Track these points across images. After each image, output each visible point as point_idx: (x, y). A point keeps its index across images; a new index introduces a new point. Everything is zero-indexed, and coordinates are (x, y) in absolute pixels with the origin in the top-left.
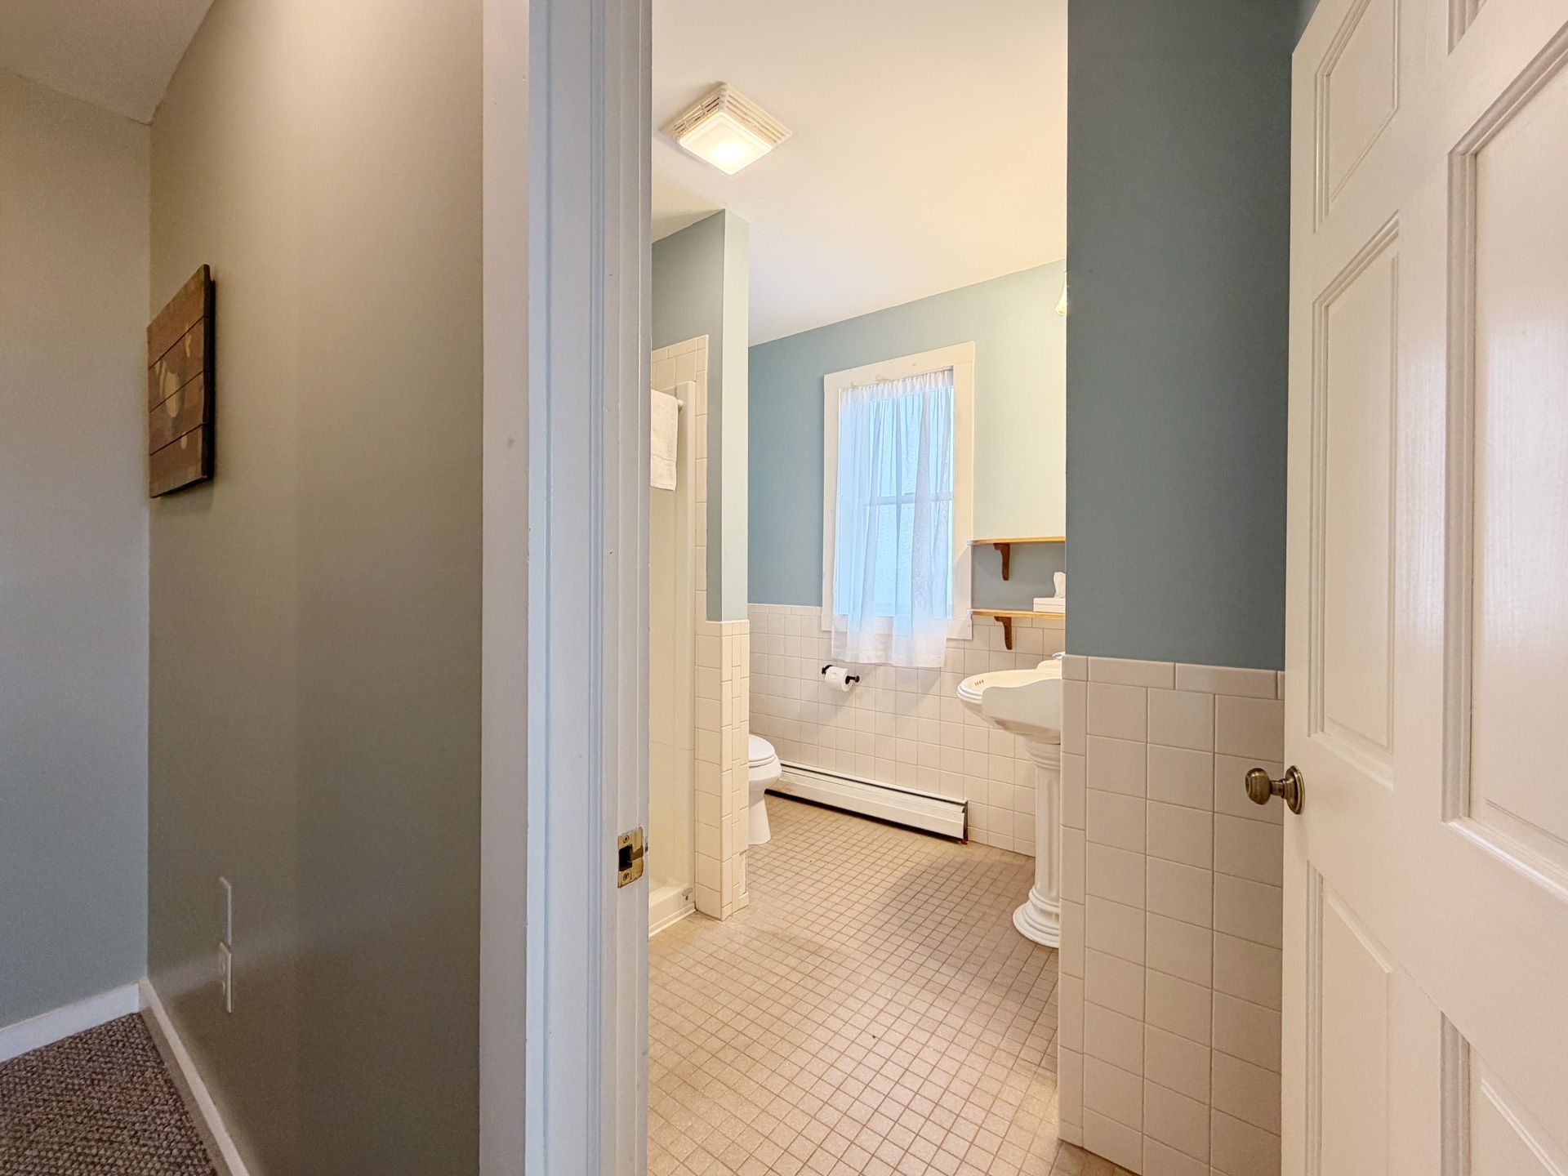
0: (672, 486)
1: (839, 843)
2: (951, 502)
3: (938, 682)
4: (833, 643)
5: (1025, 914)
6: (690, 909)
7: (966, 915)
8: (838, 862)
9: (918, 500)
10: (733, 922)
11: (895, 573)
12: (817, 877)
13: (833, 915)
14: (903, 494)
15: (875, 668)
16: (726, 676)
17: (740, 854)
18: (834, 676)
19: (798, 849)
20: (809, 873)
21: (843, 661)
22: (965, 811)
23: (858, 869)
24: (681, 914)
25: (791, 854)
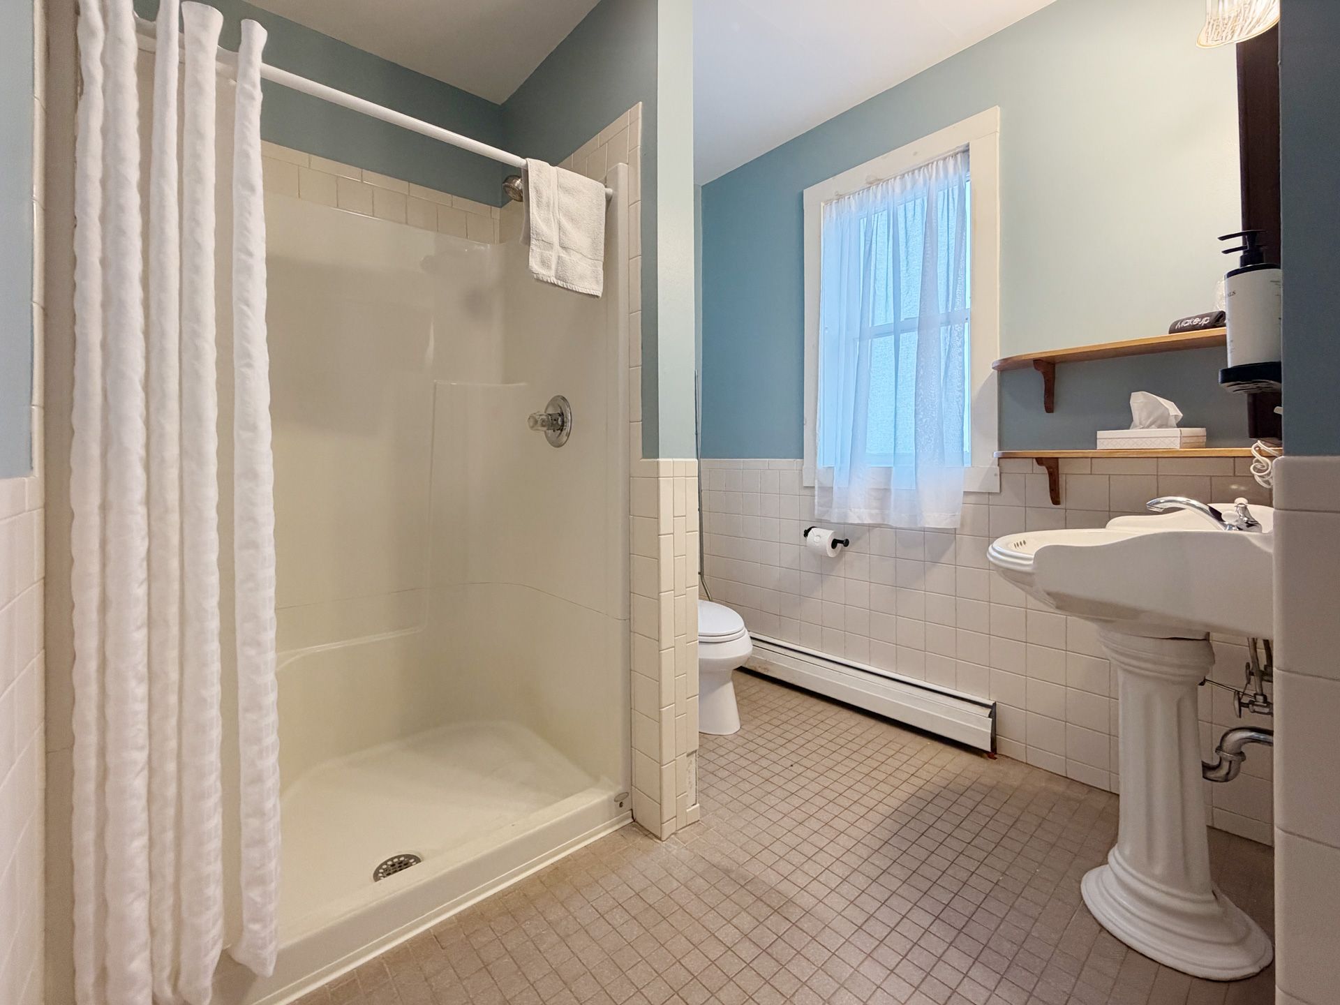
0: (598, 290)
1: (823, 742)
2: (966, 324)
3: (953, 545)
4: (816, 501)
5: (1100, 884)
6: (626, 818)
7: (1004, 873)
8: (821, 769)
9: (922, 326)
10: (676, 843)
11: (893, 414)
12: (792, 787)
13: (808, 849)
14: (902, 320)
15: (869, 531)
16: (665, 526)
17: (688, 755)
18: (817, 539)
19: (770, 745)
20: (782, 781)
21: (829, 522)
22: (993, 715)
23: (847, 781)
24: (612, 825)
25: (763, 752)
